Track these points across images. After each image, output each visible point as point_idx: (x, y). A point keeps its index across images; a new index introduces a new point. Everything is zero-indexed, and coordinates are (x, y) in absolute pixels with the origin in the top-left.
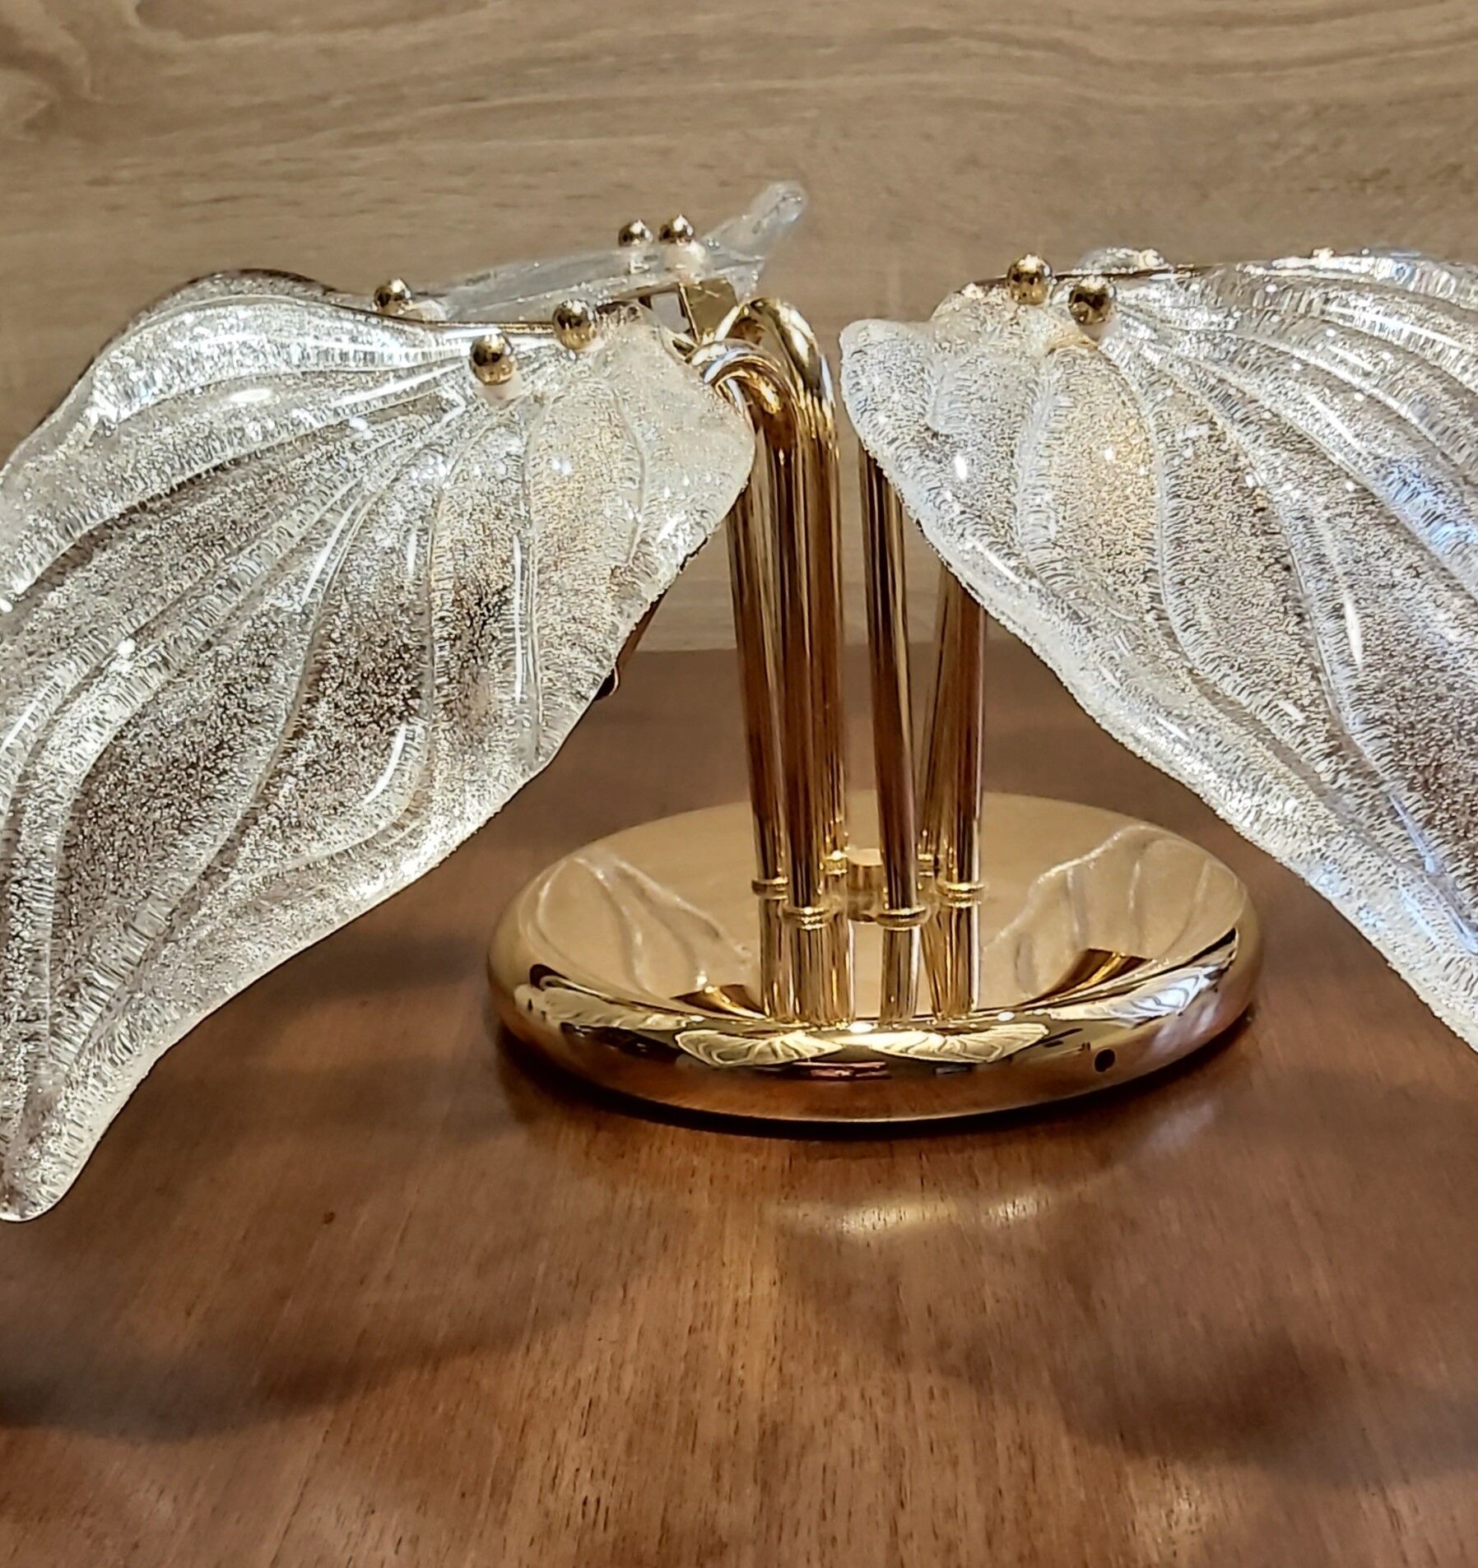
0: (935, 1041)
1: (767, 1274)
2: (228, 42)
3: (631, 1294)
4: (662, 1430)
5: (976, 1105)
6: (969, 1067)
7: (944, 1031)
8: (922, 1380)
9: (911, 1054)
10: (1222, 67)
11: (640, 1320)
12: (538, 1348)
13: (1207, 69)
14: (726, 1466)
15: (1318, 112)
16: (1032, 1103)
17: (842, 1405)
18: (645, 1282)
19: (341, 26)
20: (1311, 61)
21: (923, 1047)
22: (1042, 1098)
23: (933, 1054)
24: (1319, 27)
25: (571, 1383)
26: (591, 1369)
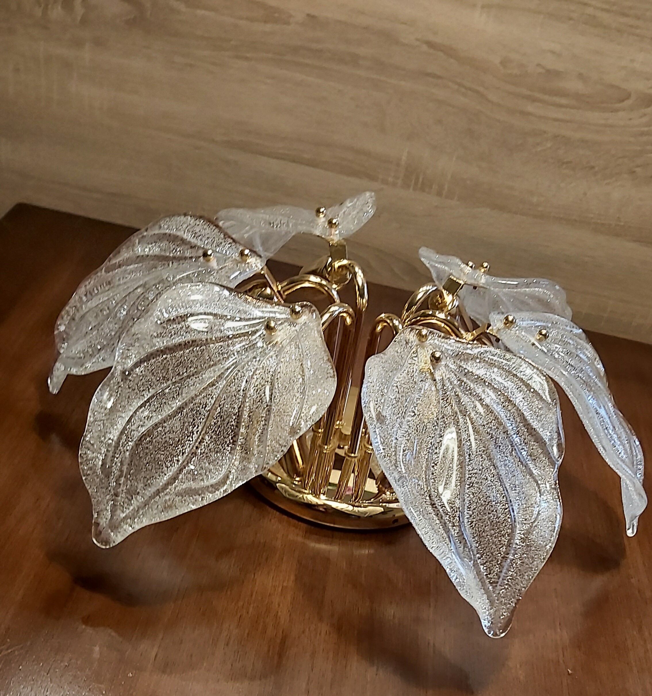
0: (350, 508)
1: (292, 578)
2: (200, 12)
3: (256, 577)
4: (257, 630)
5: (358, 526)
6: (359, 517)
7: (354, 506)
8: (324, 628)
9: (343, 510)
10: (529, 114)
11: (256, 589)
12: (229, 593)
13: (523, 113)
14: (272, 647)
15: (556, 137)
16: (372, 528)
17: (303, 632)
18: (260, 572)
19: (241, 18)
20: (556, 120)
21: (347, 509)
22: (377, 527)
23: (349, 511)
24: (563, 109)
25: (236, 608)
26: (242, 603)
